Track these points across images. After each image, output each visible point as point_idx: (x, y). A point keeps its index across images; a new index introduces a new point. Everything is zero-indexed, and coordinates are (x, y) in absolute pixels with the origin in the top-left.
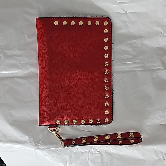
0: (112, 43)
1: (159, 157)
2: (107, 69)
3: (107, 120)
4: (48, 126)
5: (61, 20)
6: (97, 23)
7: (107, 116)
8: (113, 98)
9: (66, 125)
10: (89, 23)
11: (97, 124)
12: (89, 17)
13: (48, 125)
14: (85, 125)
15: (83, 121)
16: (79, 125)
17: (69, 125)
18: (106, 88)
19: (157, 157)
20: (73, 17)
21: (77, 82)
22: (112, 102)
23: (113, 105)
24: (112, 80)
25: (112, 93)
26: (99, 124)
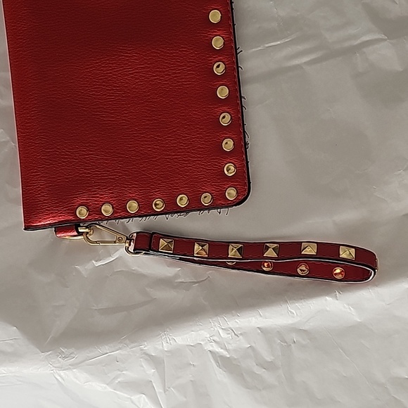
2: (219, 33)
3: (231, 193)
4: (53, 228)
7: (231, 181)
8: (244, 125)
9: (107, 220)
11: (201, 208)
14: (166, 214)
15: (159, 204)
16: (146, 216)
17: (116, 219)
21: (127, 83)
22: (242, 136)
23: (246, 144)
24: (238, 67)
25: (242, 106)
26: (209, 208)
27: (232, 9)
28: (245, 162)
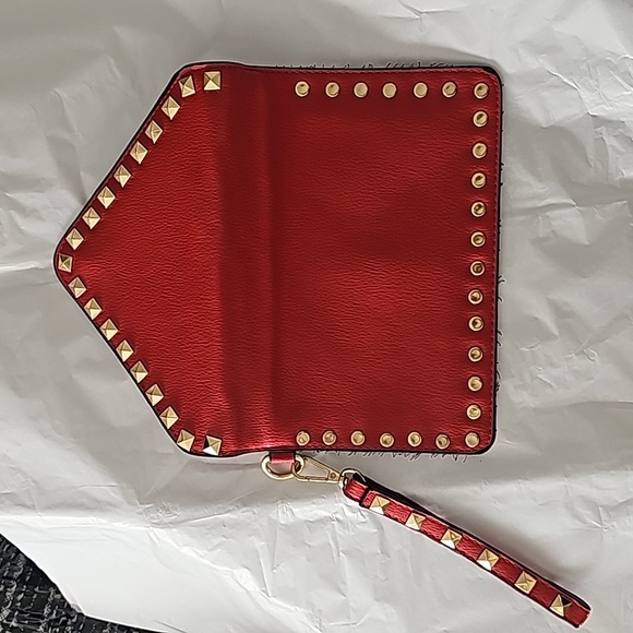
0: (501, 164)
1: (585, 523)
2: (480, 258)
4: (267, 453)
5: (318, 77)
6: (449, 90)
7: (473, 425)
8: (496, 363)
9: (327, 450)
10: (421, 90)
11: (435, 451)
12: (419, 68)
13: (265, 449)
14: (393, 451)
15: (387, 439)
16: (371, 451)
17: (336, 450)
18: (476, 324)
19: (577, 522)
20: (363, 69)
21: (369, 302)
22: (493, 376)
23: (496, 385)
24: (497, 298)
25: (497, 342)
26: (444, 452)
27: (499, 233)
28: (492, 406)
